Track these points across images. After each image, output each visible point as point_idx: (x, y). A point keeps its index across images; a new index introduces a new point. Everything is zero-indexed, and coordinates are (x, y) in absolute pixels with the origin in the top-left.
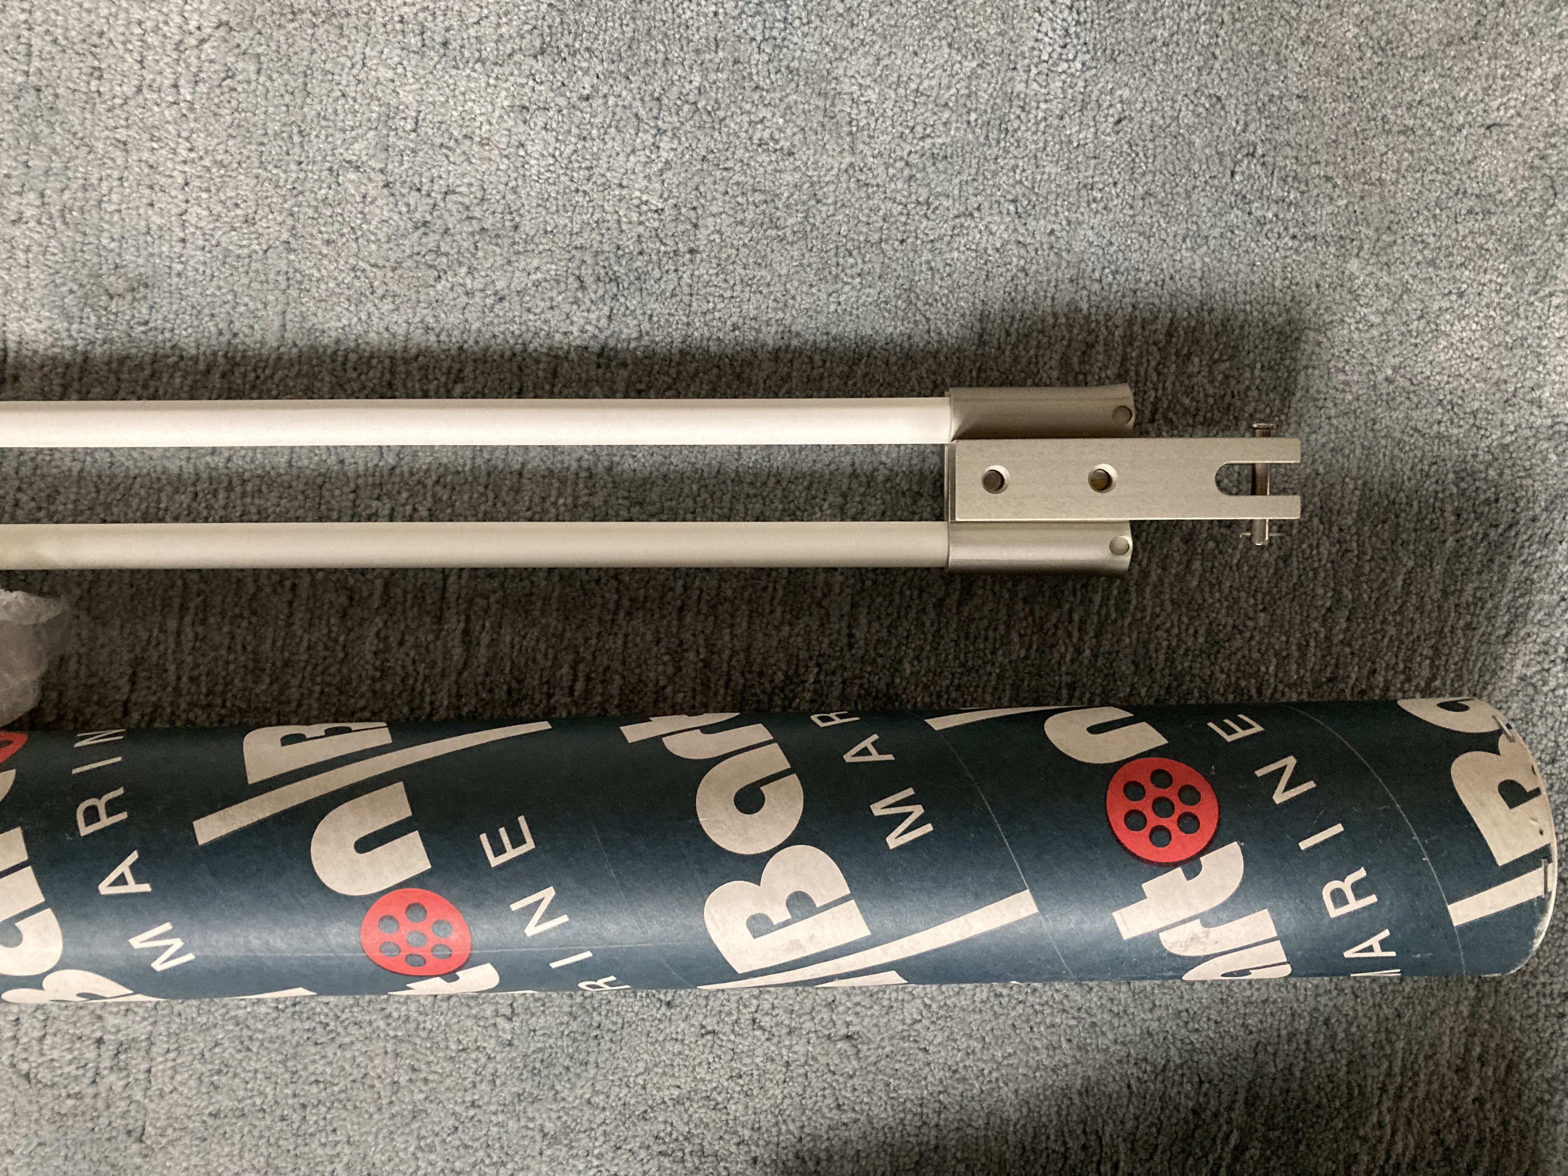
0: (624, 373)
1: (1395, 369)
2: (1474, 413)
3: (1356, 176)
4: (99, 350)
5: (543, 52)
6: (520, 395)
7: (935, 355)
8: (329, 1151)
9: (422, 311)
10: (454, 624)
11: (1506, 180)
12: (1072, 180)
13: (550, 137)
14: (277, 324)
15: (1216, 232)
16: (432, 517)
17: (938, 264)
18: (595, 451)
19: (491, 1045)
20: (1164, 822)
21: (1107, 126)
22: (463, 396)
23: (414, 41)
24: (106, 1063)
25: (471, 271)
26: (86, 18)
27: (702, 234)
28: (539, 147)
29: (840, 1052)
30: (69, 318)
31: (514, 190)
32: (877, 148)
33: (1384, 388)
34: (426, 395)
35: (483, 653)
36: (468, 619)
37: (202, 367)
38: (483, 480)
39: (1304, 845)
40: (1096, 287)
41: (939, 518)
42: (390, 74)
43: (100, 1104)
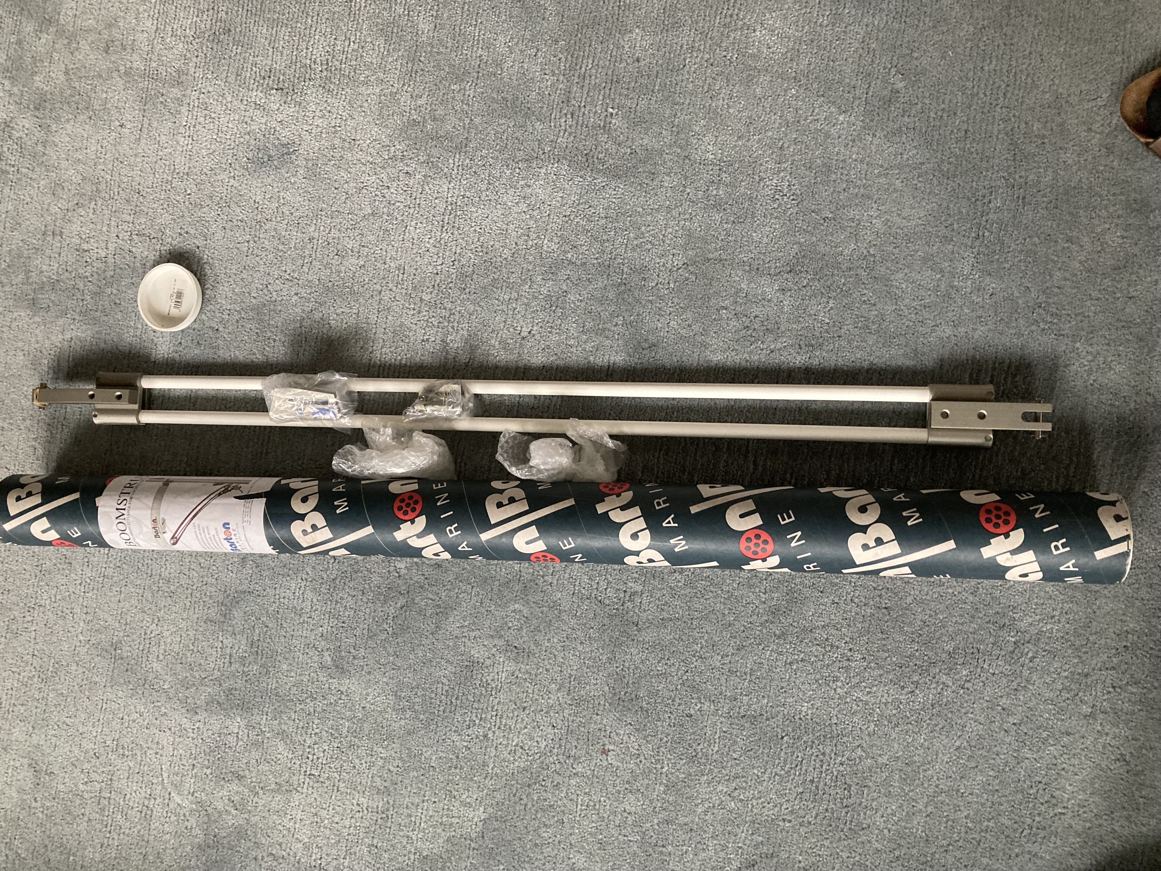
0: (813, 376)
1: (1094, 381)
2: (1124, 397)
3: (1079, 314)
4: (639, 366)
5: (790, 271)
6: (777, 383)
7: (924, 372)
8: (700, 635)
9: (745, 355)
10: (751, 458)
11: (1137, 316)
12: (974, 314)
13: (792, 299)
14: (697, 358)
15: (1026, 333)
16: (745, 422)
17: (925, 342)
18: (802, 402)
19: (757, 602)
20: (998, 521)
21: (986, 297)
22: (758, 383)
23: (747, 268)
24: (627, 598)
25: (762, 342)
26: (642, 262)
27: (843, 331)
28: (788, 302)
29: (883, 613)
30: (630, 356)
31: (778, 316)
32: (905, 303)
33: (1090, 387)
34: (745, 383)
35: (760, 469)
36: (755, 457)
37: (672, 372)
38: (763, 410)
39: (1045, 530)
40: (982, 351)
41: (924, 427)
42: (738, 279)
43: (625, 613)
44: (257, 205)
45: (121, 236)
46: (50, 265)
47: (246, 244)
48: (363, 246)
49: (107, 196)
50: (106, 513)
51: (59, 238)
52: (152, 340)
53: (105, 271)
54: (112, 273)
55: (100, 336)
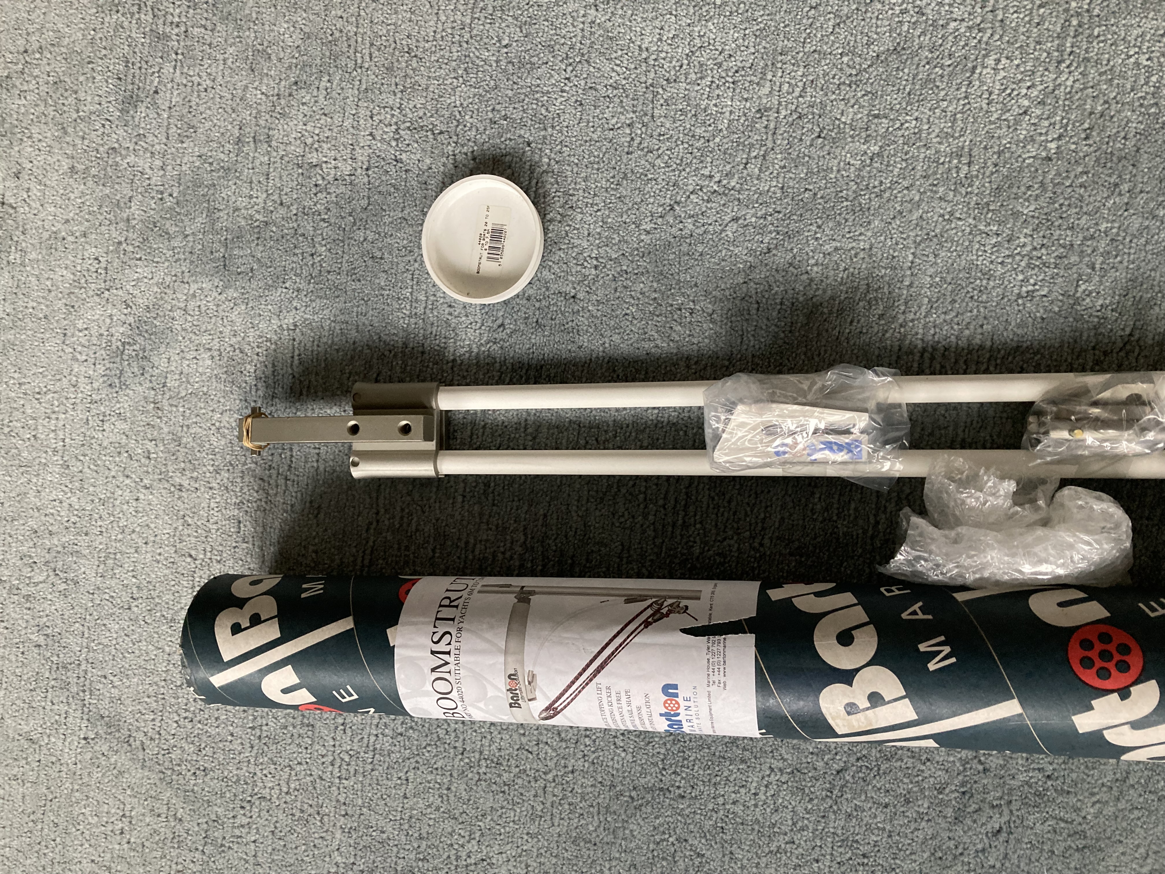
44: (644, 55)
45: (378, 134)
46: (251, 197)
47: (628, 131)
48: (877, 116)
49: (351, 65)
50: (412, 661)
51: (266, 146)
52: (447, 321)
53: (350, 200)
54: (364, 203)
55: (347, 318)
